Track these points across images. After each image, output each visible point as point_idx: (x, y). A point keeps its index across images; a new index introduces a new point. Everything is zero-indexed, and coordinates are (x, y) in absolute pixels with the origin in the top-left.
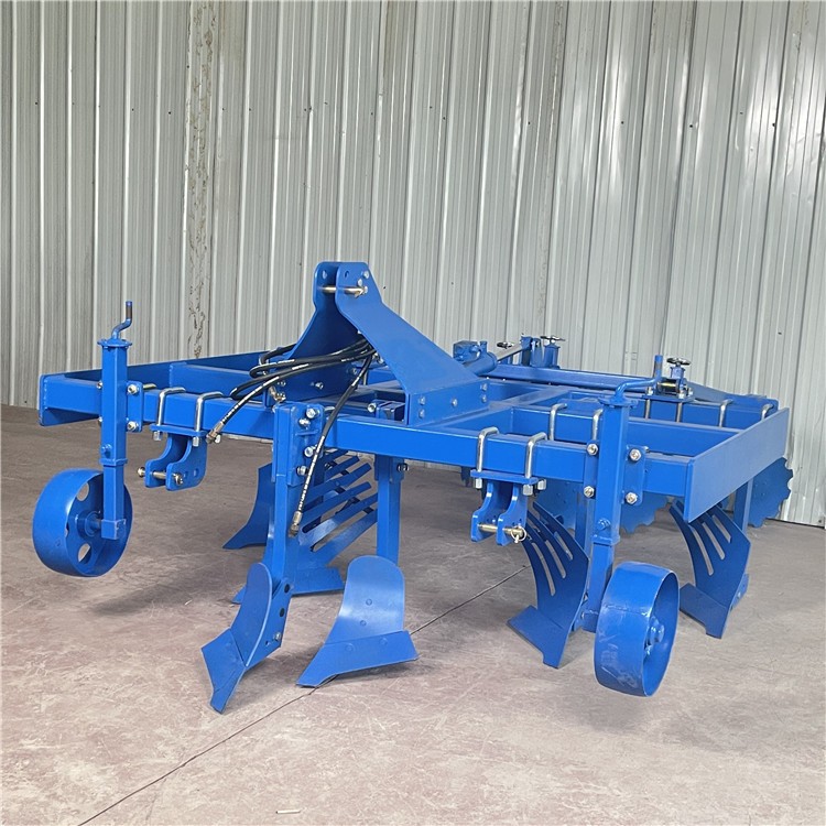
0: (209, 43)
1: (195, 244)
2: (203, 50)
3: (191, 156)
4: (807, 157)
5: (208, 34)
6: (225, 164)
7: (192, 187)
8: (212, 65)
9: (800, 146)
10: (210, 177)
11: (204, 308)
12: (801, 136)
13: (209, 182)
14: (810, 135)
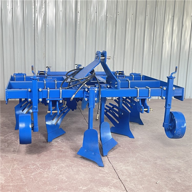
12: (102, 15)
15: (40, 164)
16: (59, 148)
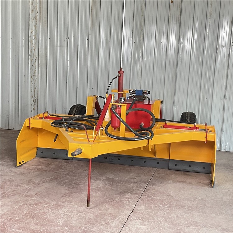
0: (36, 19)
1: (33, 77)
2: (34, 21)
3: (31, 52)
5: (36, 17)
6: (42, 54)
7: (32, 61)
8: (37, 25)
10: (37, 58)
11: (36, 96)
13: (37, 59)
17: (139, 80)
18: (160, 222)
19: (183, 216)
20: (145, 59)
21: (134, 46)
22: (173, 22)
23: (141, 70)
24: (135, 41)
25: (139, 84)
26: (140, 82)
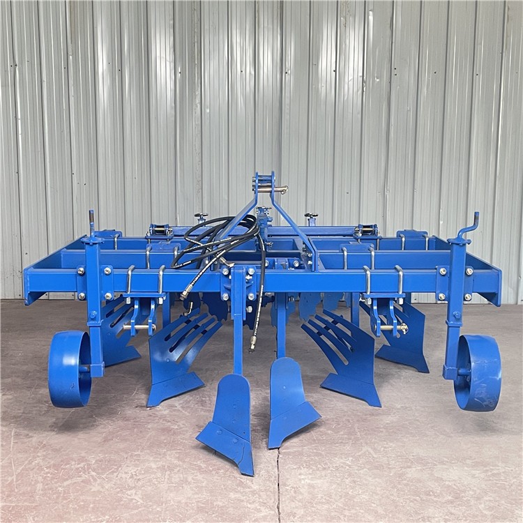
4: (355, 89)
9: (351, 83)
12: (351, 78)
14: (356, 76)
15: (98, 458)
16: (169, 421)
17: (198, 159)
18: (347, 468)
19: (385, 447)
20: (208, 111)
21: (179, 80)
22: (266, 25)
23: (199, 135)
24: (182, 69)
25: (199, 168)
26: (200, 163)
